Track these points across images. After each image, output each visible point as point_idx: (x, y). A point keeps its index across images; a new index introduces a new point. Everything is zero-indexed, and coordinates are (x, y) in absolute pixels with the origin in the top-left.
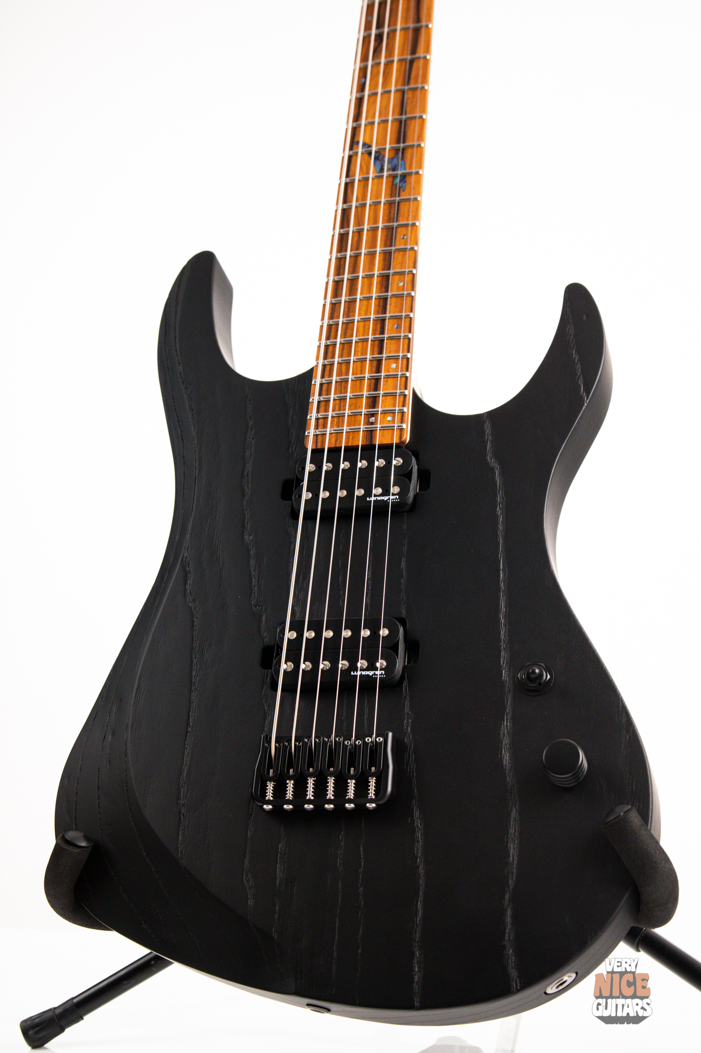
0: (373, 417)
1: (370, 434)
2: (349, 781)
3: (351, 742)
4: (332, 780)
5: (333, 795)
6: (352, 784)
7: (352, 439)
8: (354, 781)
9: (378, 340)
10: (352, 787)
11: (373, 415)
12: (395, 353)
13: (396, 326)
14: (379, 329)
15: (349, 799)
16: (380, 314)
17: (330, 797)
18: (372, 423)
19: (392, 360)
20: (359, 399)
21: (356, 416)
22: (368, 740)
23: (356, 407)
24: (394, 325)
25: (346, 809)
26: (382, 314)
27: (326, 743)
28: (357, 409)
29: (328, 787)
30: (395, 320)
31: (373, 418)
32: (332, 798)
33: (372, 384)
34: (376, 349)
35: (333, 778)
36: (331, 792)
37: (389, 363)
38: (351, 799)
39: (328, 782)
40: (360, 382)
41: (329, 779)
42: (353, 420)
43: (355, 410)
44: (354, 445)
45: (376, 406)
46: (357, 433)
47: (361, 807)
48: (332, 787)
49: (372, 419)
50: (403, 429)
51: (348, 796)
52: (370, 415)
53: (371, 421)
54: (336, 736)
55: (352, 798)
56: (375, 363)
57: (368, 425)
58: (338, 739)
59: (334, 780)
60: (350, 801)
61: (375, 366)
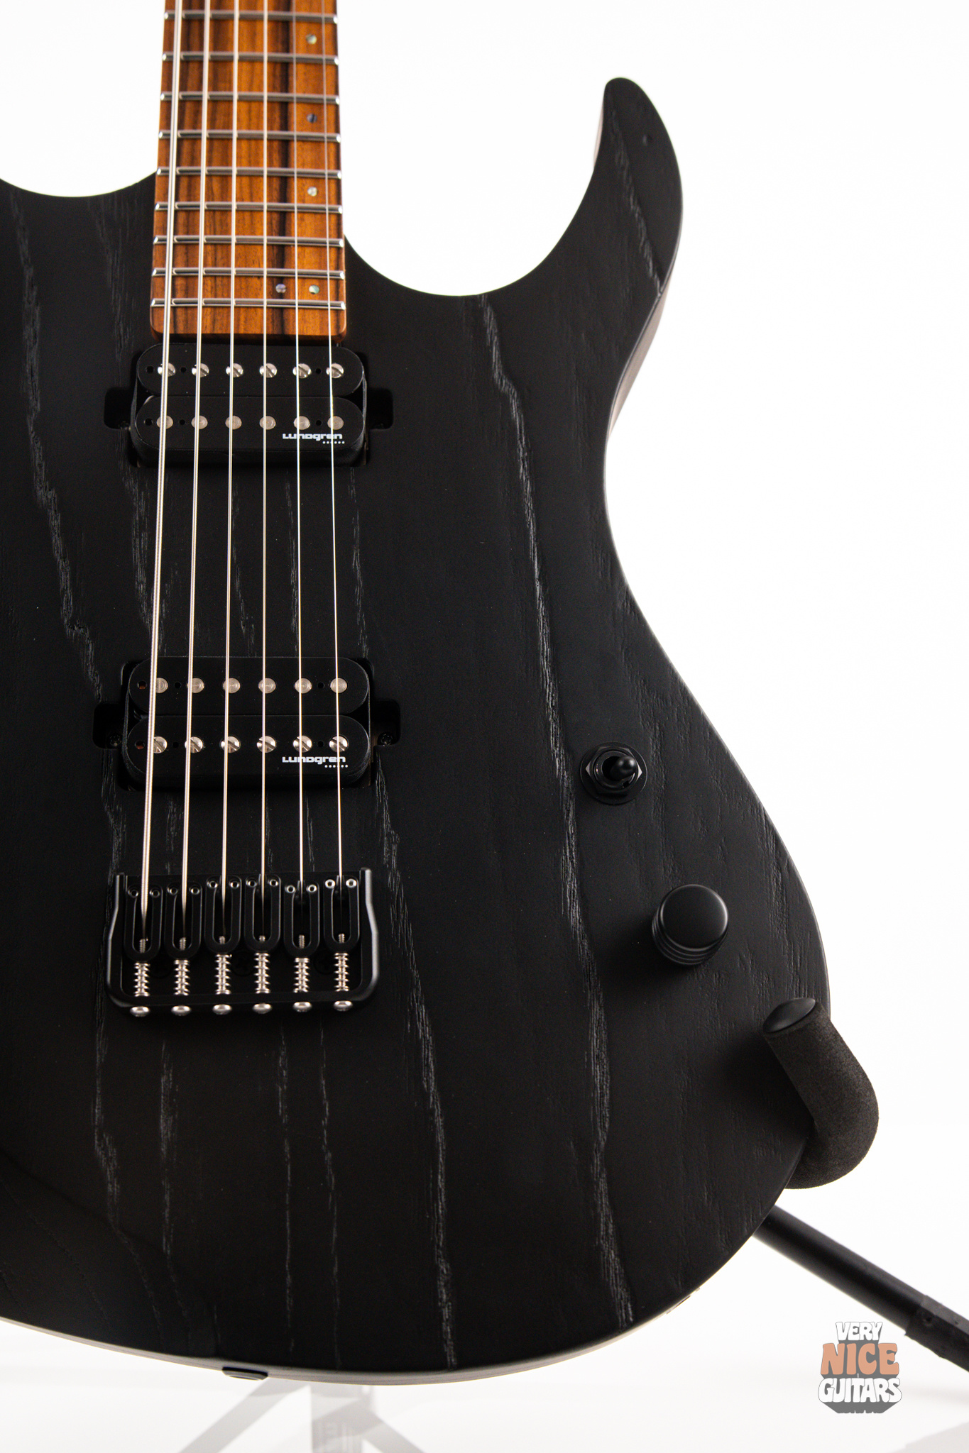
0: (281, 283)
1: (280, 314)
2: (297, 960)
3: (296, 887)
4: (264, 958)
5: (268, 986)
6: (302, 965)
7: (245, 322)
8: (306, 960)
9: (279, 140)
10: (304, 971)
11: (281, 280)
12: (311, 167)
13: (309, 117)
14: (278, 120)
15: (301, 993)
16: (278, 92)
17: (262, 990)
18: (281, 296)
19: (308, 181)
20: (253, 247)
21: (250, 279)
22: (330, 884)
23: (246, 262)
24: (307, 116)
25: (294, 1011)
26: (282, 91)
27: (250, 889)
28: (249, 266)
29: (257, 972)
30: (308, 107)
31: (283, 286)
32: (267, 991)
33: (274, 222)
34: (276, 156)
35: (266, 955)
36: (264, 980)
37: (304, 185)
38: (303, 992)
39: (257, 963)
40: (252, 217)
41: (257, 957)
42: (243, 286)
43: (246, 267)
44: (250, 332)
45: (287, 263)
46: (252, 310)
47: (323, 1010)
48: (264, 972)
49: (280, 288)
50: (342, 310)
51: (297, 987)
52: (275, 280)
53: (279, 291)
54: (268, 877)
55: (305, 990)
56: (276, 184)
57: (273, 298)
58: (270, 883)
59: (267, 958)
60: (302, 997)
61: (278, 188)
